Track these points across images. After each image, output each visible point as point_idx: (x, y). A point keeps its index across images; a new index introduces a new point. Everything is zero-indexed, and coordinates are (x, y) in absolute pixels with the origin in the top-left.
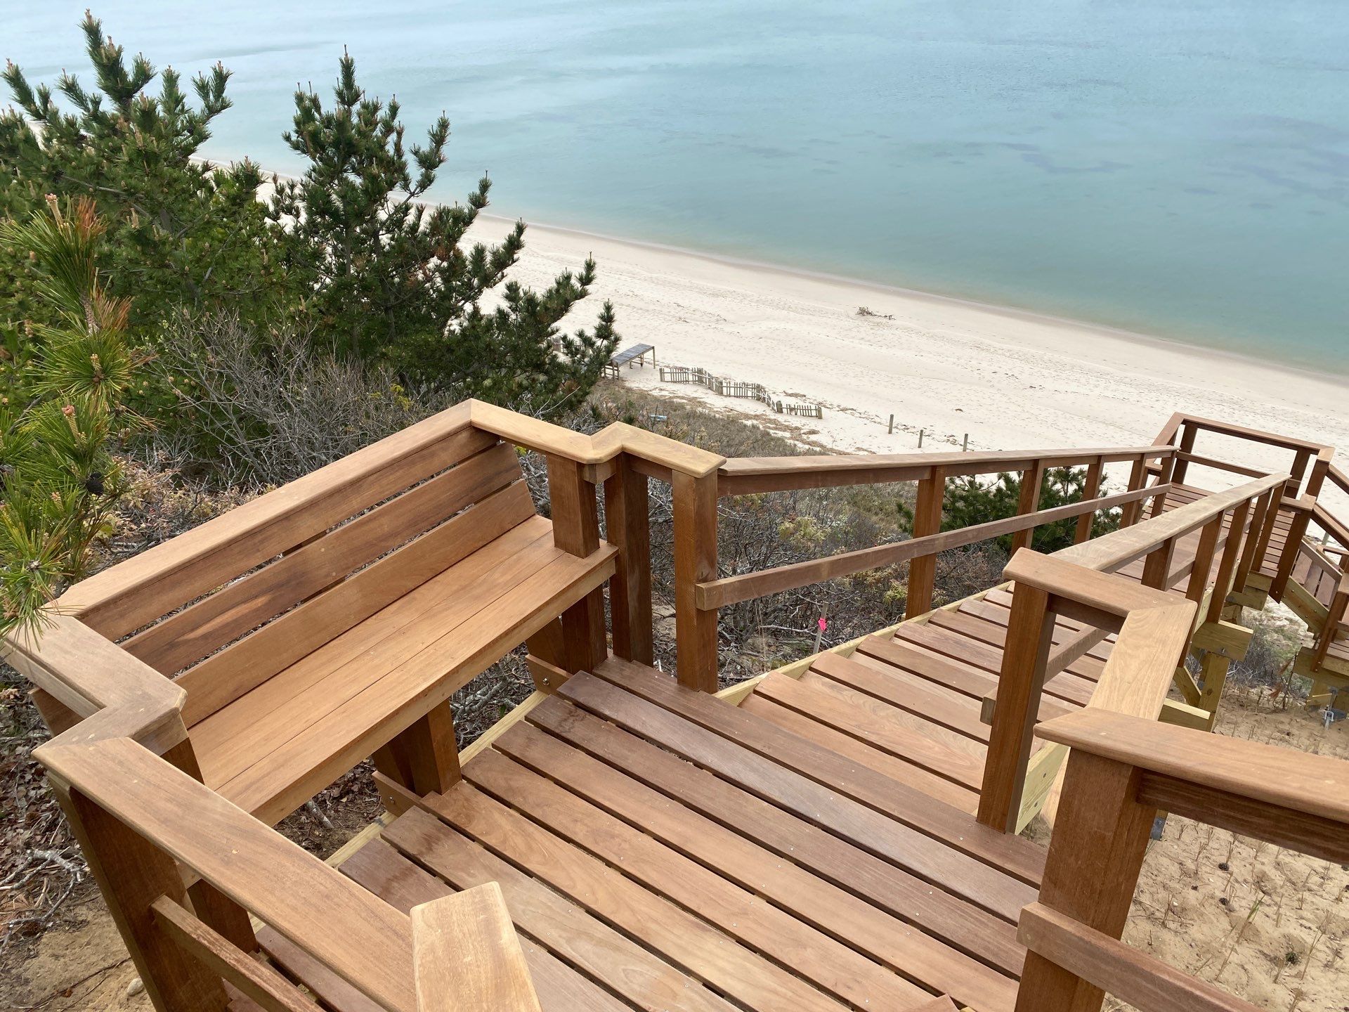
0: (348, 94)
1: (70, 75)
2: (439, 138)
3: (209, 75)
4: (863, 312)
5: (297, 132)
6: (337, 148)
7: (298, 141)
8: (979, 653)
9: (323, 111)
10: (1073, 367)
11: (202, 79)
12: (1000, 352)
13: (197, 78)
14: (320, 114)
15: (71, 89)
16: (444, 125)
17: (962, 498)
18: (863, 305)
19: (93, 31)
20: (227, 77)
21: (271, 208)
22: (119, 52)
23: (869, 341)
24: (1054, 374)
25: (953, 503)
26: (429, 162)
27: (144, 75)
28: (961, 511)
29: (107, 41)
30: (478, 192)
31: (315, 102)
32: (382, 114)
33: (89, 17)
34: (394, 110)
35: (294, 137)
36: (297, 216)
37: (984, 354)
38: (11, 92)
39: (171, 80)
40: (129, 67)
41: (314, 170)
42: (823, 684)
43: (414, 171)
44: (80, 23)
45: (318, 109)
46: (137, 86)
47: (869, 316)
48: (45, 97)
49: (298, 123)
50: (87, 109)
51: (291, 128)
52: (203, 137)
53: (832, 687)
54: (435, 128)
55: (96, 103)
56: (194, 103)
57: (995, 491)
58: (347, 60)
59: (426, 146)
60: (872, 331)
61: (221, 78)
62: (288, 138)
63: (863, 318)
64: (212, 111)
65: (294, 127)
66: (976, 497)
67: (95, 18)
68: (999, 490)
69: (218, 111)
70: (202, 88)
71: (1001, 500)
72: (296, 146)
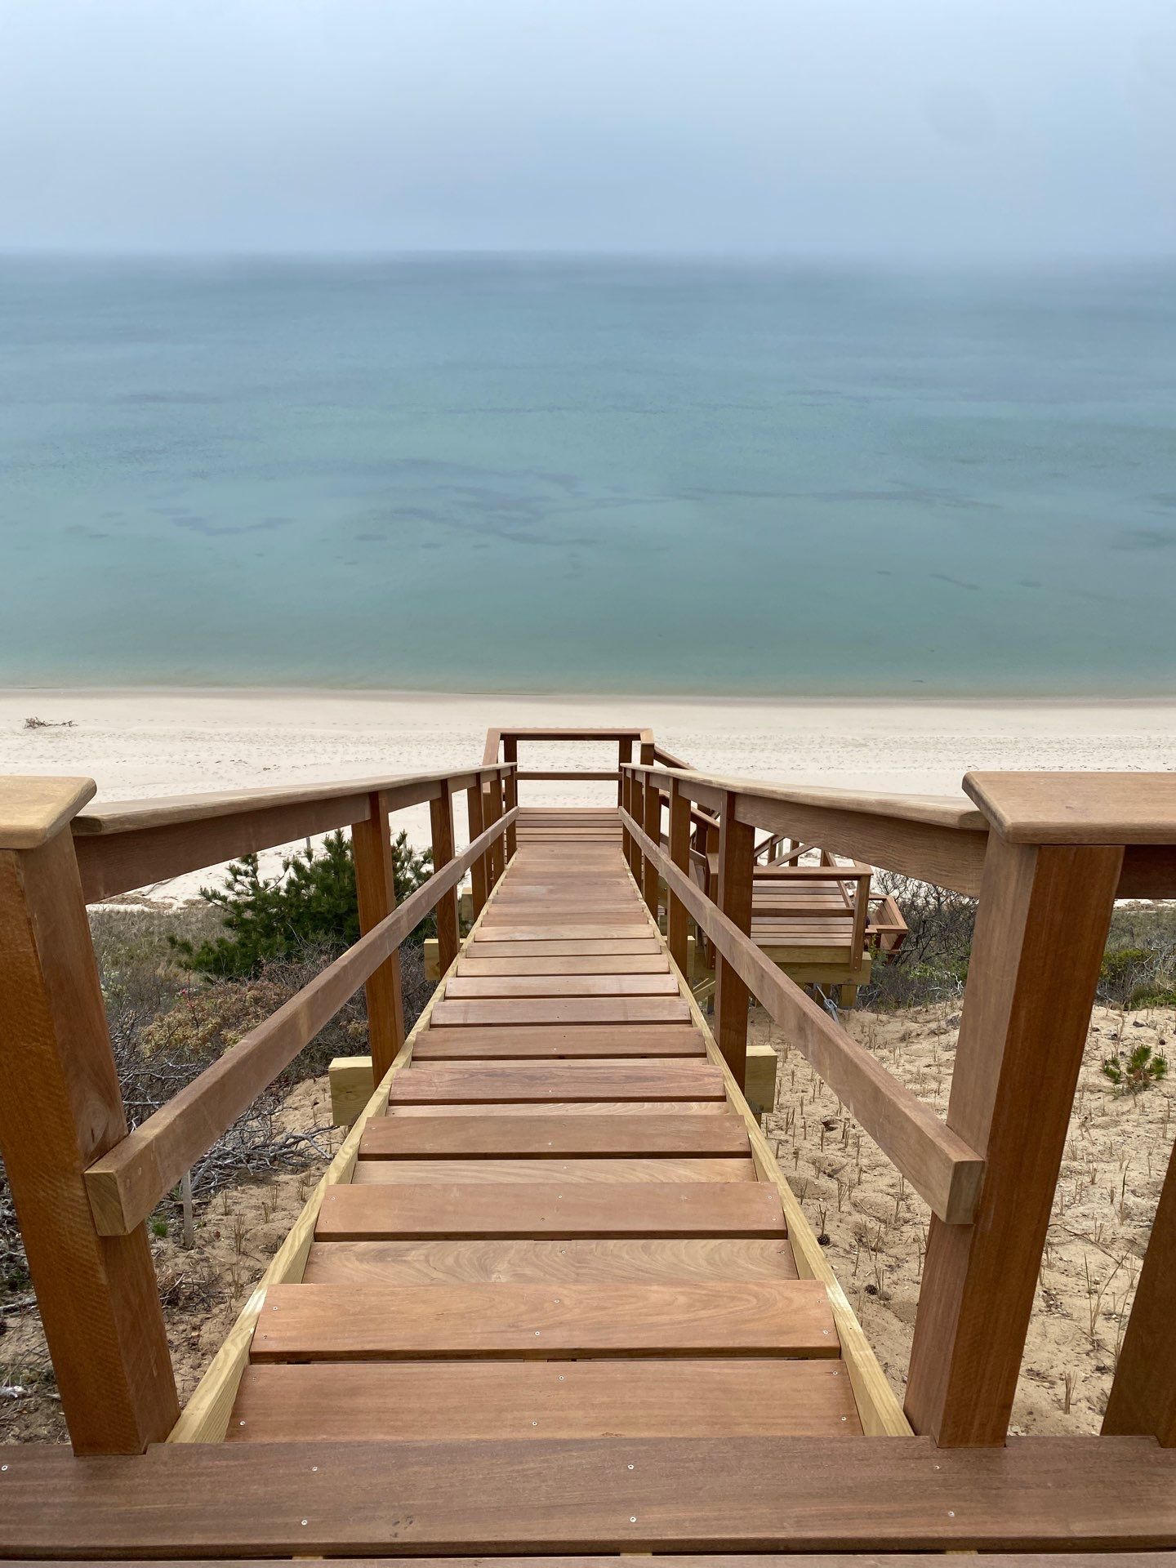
4: (32, 724)
8: (532, 1079)
10: (304, 737)
12: (217, 738)
17: (248, 905)
18: (32, 716)
23: (52, 757)
24: (286, 749)
25: (239, 915)
28: (252, 922)
37: (199, 744)
42: (362, 1257)
47: (42, 727)
53: (380, 1256)
57: (285, 887)
60: (53, 745)
63: (34, 731)
66: (266, 899)
68: (291, 883)
71: (298, 893)
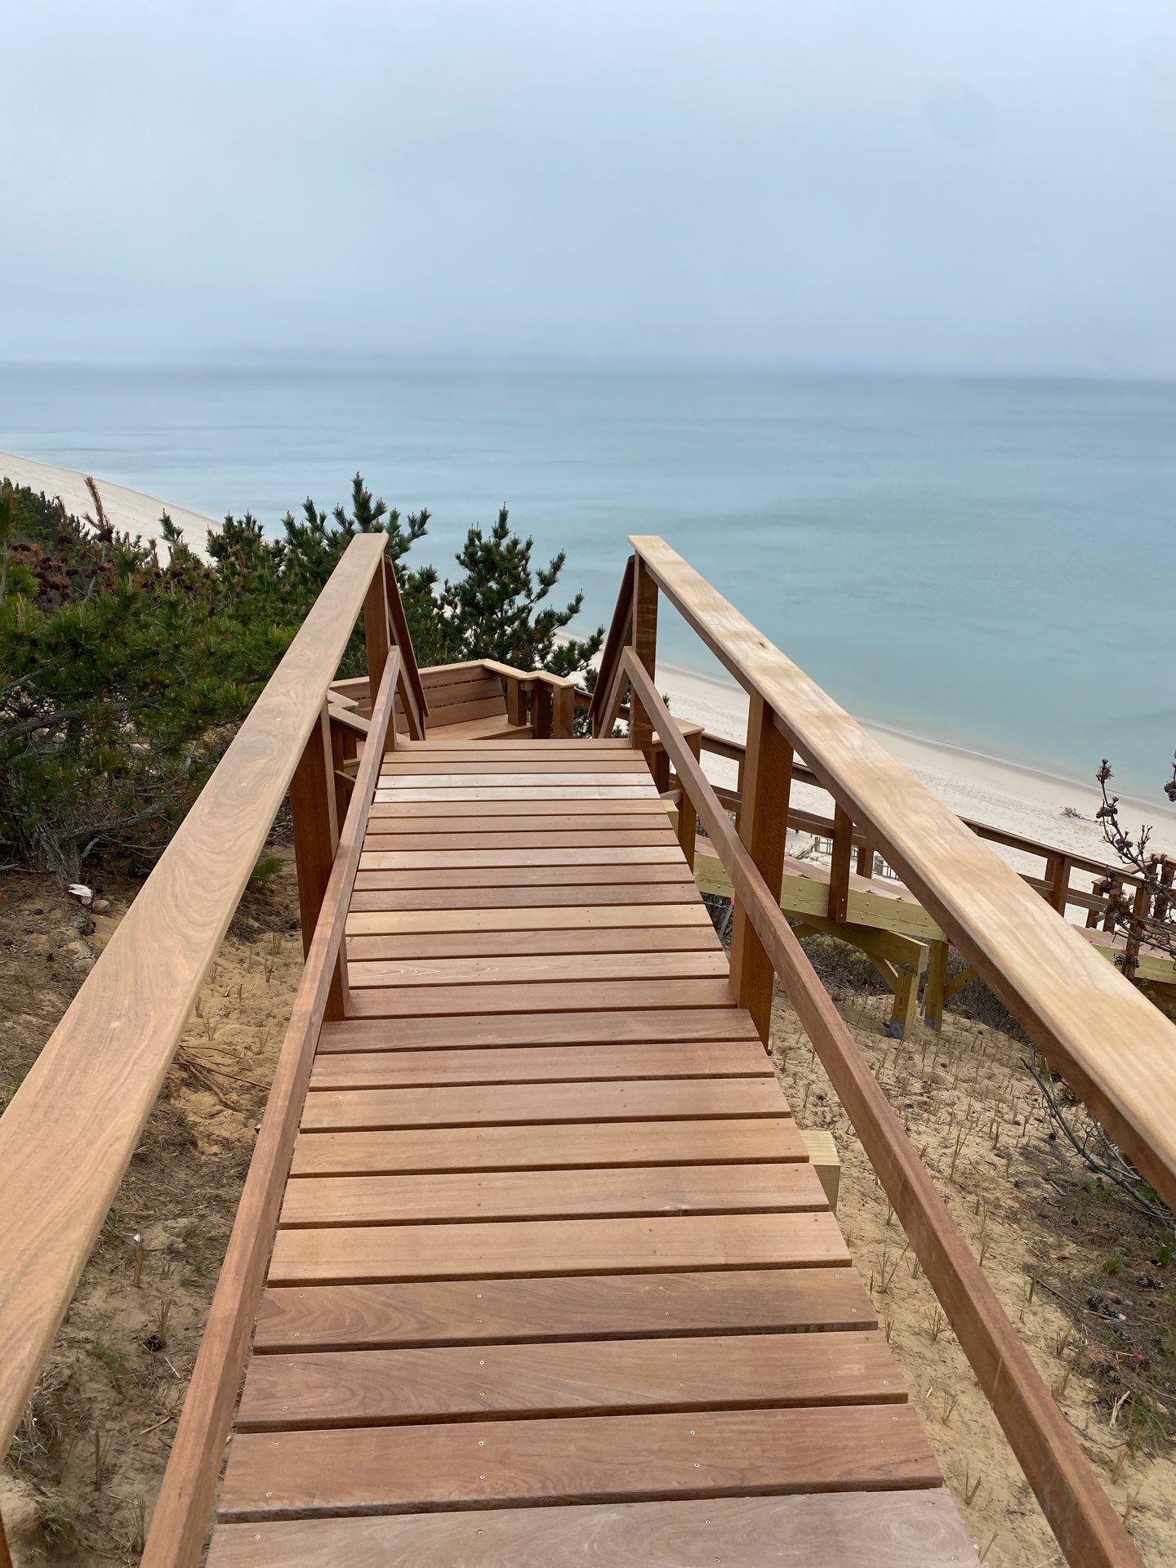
0: (501, 532)
1: (340, 507)
2: (556, 567)
3: (418, 515)
4: (1070, 813)
5: (465, 554)
6: (485, 564)
7: (464, 560)
9: (482, 541)
11: (413, 517)
13: (411, 516)
14: (480, 542)
15: (339, 515)
16: (561, 558)
18: (1071, 806)
19: (358, 484)
20: (429, 516)
21: (439, 602)
22: (370, 496)
26: (547, 581)
27: (380, 510)
29: (364, 490)
30: (574, 603)
31: (479, 535)
32: (521, 547)
33: (358, 476)
34: (529, 545)
35: (462, 557)
36: (455, 608)
38: (306, 514)
39: (395, 516)
40: (373, 505)
41: (470, 578)
43: (536, 586)
44: (353, 479)
45: (480, 539)
46: (375, 516)
47: (1076, 819)
48: (323, 518)
49: (466, 548)
50: (344, 527)
51: (461, 550)
52: (406, 550)
54: (556, 560)
55: (351, 524)
56: (405, 530)
58: (504, 510)
59: (547, 570)
61: (425, 517)
62: (458, 557)
63: (1068, 818)
64: (415, 536)
65: (464, 550)
67: (361, 477)
69: (418, 536)
70: (412, 522)
72: (462, 563)
